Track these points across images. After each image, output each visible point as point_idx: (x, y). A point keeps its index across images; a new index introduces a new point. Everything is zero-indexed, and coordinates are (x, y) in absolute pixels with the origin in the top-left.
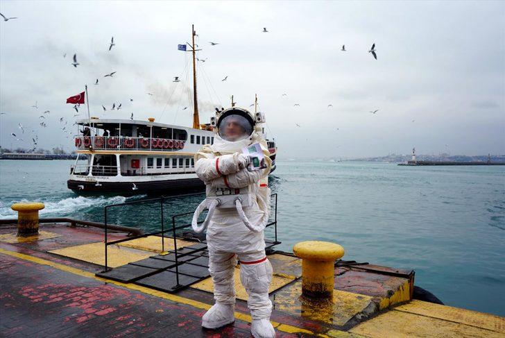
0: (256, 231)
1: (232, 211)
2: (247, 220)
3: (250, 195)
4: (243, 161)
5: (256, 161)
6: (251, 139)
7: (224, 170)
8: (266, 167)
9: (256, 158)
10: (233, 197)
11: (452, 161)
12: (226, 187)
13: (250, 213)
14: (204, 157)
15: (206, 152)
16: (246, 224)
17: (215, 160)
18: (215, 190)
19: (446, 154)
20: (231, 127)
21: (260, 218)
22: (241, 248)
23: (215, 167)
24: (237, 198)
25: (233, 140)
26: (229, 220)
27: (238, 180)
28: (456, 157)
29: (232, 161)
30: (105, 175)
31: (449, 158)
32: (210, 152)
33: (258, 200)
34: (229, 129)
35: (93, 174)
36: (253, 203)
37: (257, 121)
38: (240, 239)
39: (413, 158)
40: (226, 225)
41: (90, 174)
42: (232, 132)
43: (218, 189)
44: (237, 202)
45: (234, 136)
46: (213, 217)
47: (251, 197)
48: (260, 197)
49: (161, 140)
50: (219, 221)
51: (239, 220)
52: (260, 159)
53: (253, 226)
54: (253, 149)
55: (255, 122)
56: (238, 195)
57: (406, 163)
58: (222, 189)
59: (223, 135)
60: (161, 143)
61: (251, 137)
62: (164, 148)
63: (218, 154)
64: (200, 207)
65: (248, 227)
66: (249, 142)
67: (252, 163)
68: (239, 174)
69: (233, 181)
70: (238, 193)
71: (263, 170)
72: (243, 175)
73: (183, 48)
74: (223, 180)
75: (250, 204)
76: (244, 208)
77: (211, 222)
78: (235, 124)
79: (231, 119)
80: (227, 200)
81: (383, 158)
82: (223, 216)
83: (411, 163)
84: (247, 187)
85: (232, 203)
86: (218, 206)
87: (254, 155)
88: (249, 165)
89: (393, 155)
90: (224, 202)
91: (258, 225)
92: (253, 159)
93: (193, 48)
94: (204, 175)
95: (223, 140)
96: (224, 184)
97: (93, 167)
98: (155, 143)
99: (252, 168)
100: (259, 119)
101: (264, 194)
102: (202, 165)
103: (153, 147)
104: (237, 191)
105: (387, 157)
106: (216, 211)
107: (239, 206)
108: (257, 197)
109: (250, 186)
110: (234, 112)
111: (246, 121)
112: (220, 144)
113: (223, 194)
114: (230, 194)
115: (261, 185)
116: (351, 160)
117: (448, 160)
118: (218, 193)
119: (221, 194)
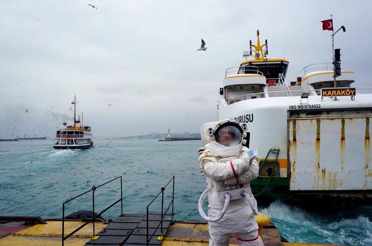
6: (242, 144)
7: (239, 172)
11: (193, 137)
14: (210, 161)
15: (207, 156)
18: (224, 186)
19: (187, 132)
22: (247, 229)
25: (227, 145)
27: (246, 177)
28: (194, 134)
31: (190, 135)
32: (212, 157)
38: (245, 222)
39: (169, 136)
40: (232, 212)
55: (242, 130)
57: (164, 139)
68: (247, 173)
72: (250, 173)
81: (147, 136)
83: (167, 139)
89: (154, 133)
95: (222, 146)
96: (235, 181)
100: (245, 128)
105: (150, 135)
112: (220, 149)
113: (231, 189)
116: (124, 138)
117: (189, 137)
118: (227, 188)
119: (229, 189)
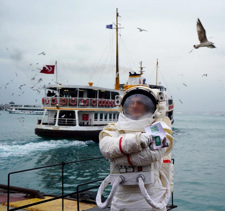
0: (158, 208)
1: (135, 188)
2: (149, 197)
3: (152, 173)
4: (145, 140)
5: (158, 140)
6: (154, 118)
7: (127, 150)
8: (167, 146)
9: (159, 137)
10: (136, 174)
12: (129, 165)
13: (152, 190)
14: (108, 135)
15: (110, 130)
16: (149, 202)
17: (119, 139)
18: (119, 167)
20: (135, 106)
21: (162, 195)
23: (118, 146)
24: (140, 176)
25: (136, 118)
26: (133, 197)
27: (140, 158)
29: (134, 141)
30: (67, 125)
32: (115, 130)
33: (161, 176)
34: (133, 108)
35: (59, 125)
36: (155, 180)
37: (160, 100)
40: (130, 201)
41: (56, 125)
42: (136, 110)
43: (121, 166)
44: (140, 179)
45: (138, 115)
46: (116, 193)
47: (153, 174)
48: (163, 174)
49: (104, 100)
50: (123, 198)
51: (141, 197)
52: (162, 138)
53: (155, 204)
54: (156, 128)
55: (158, 101)
56: (141, 173)
58: (125, 166)
59: (126, 113)
60: (104, 102)
61: (153, 115)
62: (105, 106)
63: (122, 132)
64: (105, 182)
65: (150, 204)
66: (152, 120)
67: (154, 142)
68: (142, 153)
69: (135, 159)
70: (141, 170)
71: (165, 148)
72: (146, 153)
73: (110, 27)
74: (126, 159)
75: (153, 181)
76: (146, 186)
77: (115, 198)
78: (139, 103)
79: (135, 98)
80: (131, 177)
82: (127, 192)
84: (150, 165)
85: (135, 180)
86: (122, 183)
87: (156, 134)
88: (151, 144)
90: (127, 179)
91: (161, 202)
92: (155, 138)
93: (117, 26)
94: (108, 154)
95: (127, 118)
96: (127, 162)
97: (59, 120)
98: (100, 102)
99: (155, 147)
100: (162, 98)
101: (167, 170)
102: (106, 144)
103: (99, 106)
104: (140, 169)
106: (119, 188)
107: (141, 183)
108: (160, 173)
109: (153, 164)
110: (138, 92)
111: (149, 100)
112: (124, 122)
113: (126, 171)
114: (134, 171)
115: (165, 161)
118: (122, 170)
119: (125, 171)
